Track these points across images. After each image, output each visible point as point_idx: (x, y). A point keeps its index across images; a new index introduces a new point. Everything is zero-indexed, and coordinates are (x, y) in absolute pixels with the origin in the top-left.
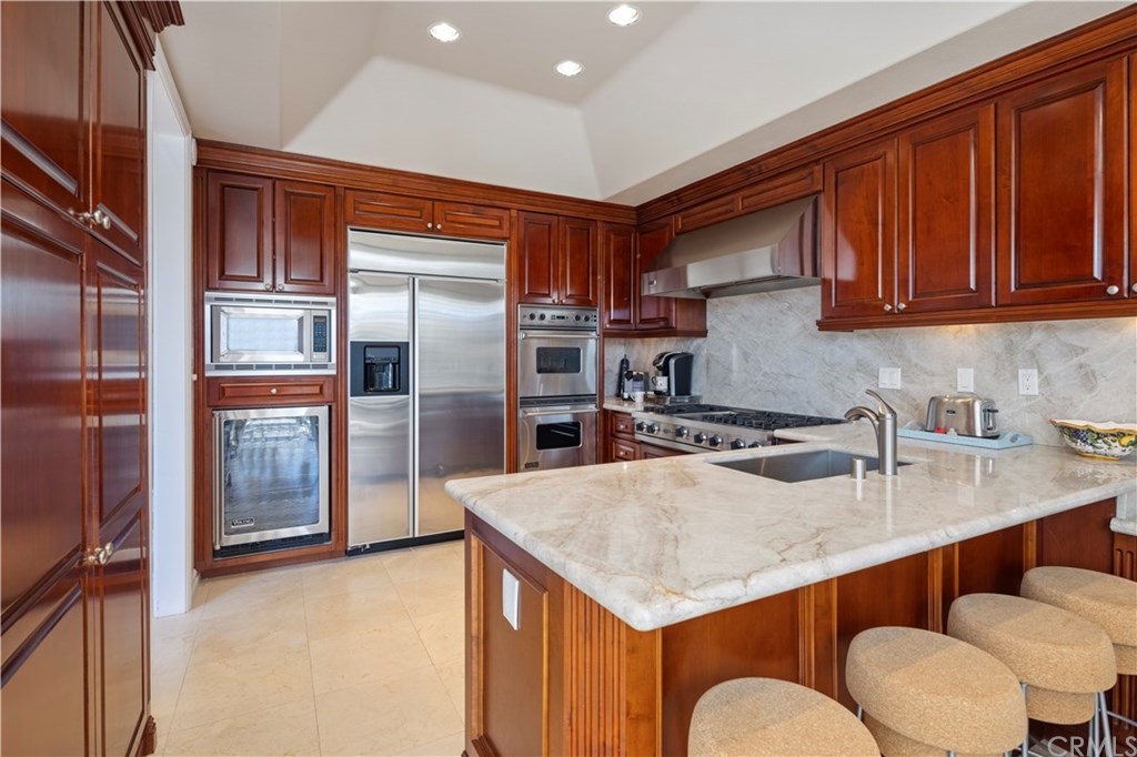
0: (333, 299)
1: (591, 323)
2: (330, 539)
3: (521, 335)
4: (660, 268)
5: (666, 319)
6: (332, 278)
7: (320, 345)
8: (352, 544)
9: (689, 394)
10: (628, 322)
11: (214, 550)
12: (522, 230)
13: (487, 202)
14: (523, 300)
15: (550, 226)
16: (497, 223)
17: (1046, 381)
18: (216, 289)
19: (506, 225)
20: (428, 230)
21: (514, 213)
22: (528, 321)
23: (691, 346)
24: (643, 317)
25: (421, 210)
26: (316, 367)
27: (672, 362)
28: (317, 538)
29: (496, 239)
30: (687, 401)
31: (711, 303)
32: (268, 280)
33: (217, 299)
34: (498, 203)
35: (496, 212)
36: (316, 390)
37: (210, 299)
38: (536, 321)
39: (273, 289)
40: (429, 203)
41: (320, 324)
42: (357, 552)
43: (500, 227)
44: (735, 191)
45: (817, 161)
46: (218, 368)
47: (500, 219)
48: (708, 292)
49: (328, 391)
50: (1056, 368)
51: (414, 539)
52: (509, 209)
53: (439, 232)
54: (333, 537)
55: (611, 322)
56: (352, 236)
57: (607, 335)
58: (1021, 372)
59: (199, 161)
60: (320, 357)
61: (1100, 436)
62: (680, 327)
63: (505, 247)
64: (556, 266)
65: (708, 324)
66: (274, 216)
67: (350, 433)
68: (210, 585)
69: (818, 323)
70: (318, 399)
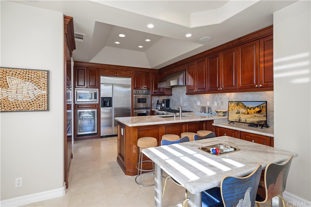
0: (98, 89)
1: (149, 93)
2: (97, 134)
3: (134, 96)
4: (164, 82)
5: (164, 92)
6: (97, 85)
7: (95, 98)
8: (101, 135)
9: (169, 107)
10: (157, 92)
11: (77, 135)
12: (134, 75)
13: (127, 70)
14: (135, 89)
15: (140, 74)
16: (129, 74)
17: (218, 104)
18: (77, 88)
19: (131, 74)
20: (116, 76)
21: (133, 71)
22: (136, 93)
23: (170, 97)
24: (160, 91)
25: (114, 72)
26: (95, 102)
27: (165, 101)
28: (95, 134)
29: (129, 77)
30: (169, 109)
31: (173, 89)
32: (86, 86)
33: (77, 90)
34: (129, 70)
35: (129, 72)
36: (95, 106)
37: (76, 90)
38: (138, 93)
39: (87, 88)
40: (116, 70)
41: (95, 94)
42: (102, 137)
43: (130, 74)
44: (174, 68)
45: (186, 64)
46: (77, 102)
47: (130, 73)
48: (173, 87)
49: (97, 106)
50: (219, 101)
51: (113, 135)
52: (131, 71)
53: (118, 76)
54: (98, 134)
55: (153, 93)
56: (101, 77)
57: (152, 95)
58: (215, 102)
59: (74, 65)
60: (95, 100)
61: (219, 112)
62: (166, 94)
63: (131, 78)
64: (141, 82)
65: (172, 93)
66: (87, 74)
67: (101, 118)
68: (76, 142)
69: (186, 93)
70: (95, 108)
